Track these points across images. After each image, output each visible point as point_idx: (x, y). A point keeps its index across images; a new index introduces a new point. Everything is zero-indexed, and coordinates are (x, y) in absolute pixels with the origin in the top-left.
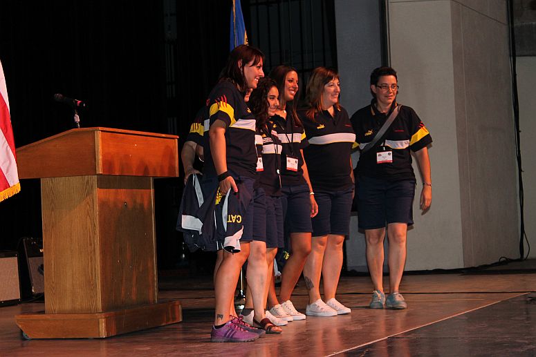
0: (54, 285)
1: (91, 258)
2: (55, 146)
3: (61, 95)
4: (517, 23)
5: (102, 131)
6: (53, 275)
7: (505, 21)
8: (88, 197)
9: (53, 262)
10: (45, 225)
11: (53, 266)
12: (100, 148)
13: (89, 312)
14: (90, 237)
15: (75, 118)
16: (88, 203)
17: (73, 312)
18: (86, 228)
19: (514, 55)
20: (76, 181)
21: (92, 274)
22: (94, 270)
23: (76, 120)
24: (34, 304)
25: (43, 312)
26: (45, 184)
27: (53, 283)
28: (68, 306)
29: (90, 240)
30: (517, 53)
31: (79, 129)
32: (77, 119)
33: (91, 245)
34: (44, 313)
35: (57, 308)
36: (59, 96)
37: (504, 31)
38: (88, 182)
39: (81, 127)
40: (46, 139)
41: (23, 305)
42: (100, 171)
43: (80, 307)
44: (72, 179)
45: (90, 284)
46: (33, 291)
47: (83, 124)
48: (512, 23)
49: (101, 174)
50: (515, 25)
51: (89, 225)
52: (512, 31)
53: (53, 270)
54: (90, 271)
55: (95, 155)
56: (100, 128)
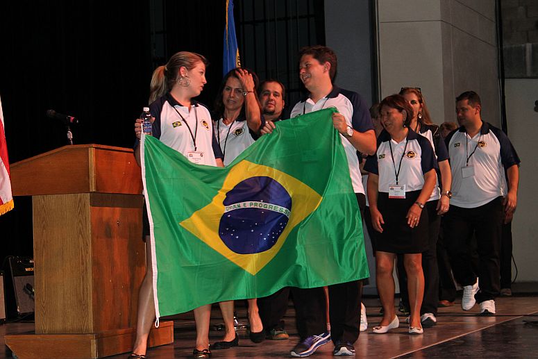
0: (44, 305)
1: (83, 277)
2: (48, 163)
3: (54, 112)
4: (506, 45)
5: (96, 148)
6: (44, 295)
7: (494, 43)
8: (81, 215)
9: (44, 281)
10: (36, 243)
11: (44, 286)
12: (93, 164)
13: (80, 332)
14: (82, 256)
15: (68, 134)
16: (80, 221)
17: (64, 332)
18: (79, 247)
19: (502, 77)
20: (68, 199)
21: (83, 294)
22: (85, 290)
23: (69, 137)
24: (19, 324)
25: (33, 332)
26: (37, 202)
27: (44, 302)
28: (58, 326)
29: (82, 259)
30: (506, 75)
31: (71, 146)
32: (70, 135)
33: (83, 264)
34: (34, 334)
35: (47, 328)
36: (51, 112)
37: (493, 53)
38: (80, 200)
39: (74, 144)
40: (39, 156)
41: (8, 324)
42: (93, 189)
43: (70, 327)
44: (64, 196)
45: (82, 303)
46: (18, 310)
47: (76, 141)
48: (501, 46)
49: (94, 192)
50: (504, 47)
51: (81, 244)
52: (501, 52)
53: (44, 289)
54: (82, 291)
55: (89, 172)
56: (94, 145)
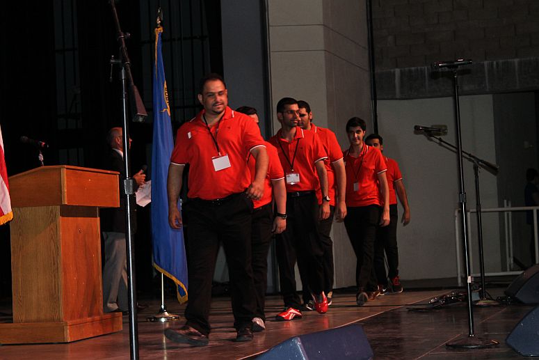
1: (55, 276)
3: (27, 138)
4: (378, 70)
5: (67, 168)
6: (20, 290)
7: (367, 68)
8: (52, 224)
9: (20, 279)
10: (14, 247)
11: (20, 283)
12: (65, 182)
13: (53, 320)
14: (53, 258)
15: (39, 157)
16: (52, 229)
17: (38, 321)
18: (50, 250)
19: (375, 98)
20: (41, 211)
25: (11, 321)
27: (20, 297)
28: (34, 316)
29: (54, 260)
30: (378, 97)
31: (43, 167)
32: (41, 158)
33: (54, 264)
35: (23, 318)
36: (25, 138)
37: (366, 77)
38: (52, 212)
39: (46, 165)
40: (17, 175)
42: (65, 202)
43: (43, 317)
44: (38, 209)
45: (53, 297)
47: (48, 162)
48: (374, 71)
49: (66, 205)
50: (376, 72)
51: (53, 247)
52: (373, 76)
53: (20, 285)
54: (53, 287)
55: (61, 188)
56: (65, 166)
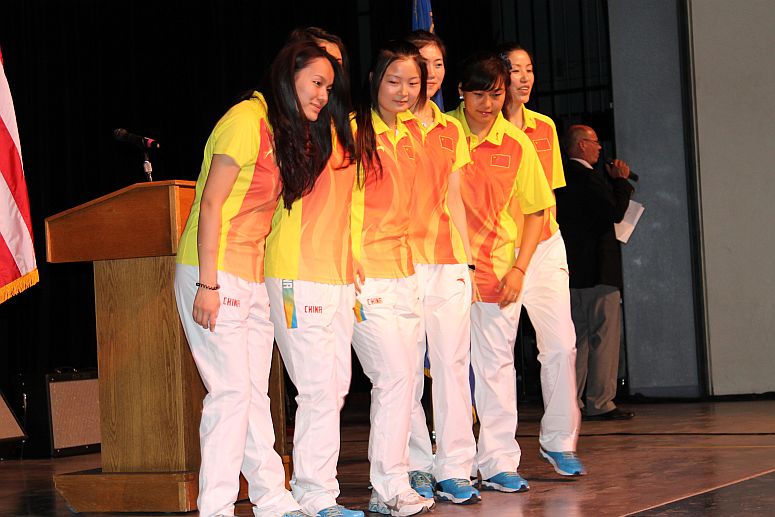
0: (114, 428)
1: (169, 386)
2: (111, 210)
3: (124, 131)
5: (181, 186)
6: (113, 412)
8: (164, 290)
9: (112, 391)
10: (101, 333)
11: (113, 399)
12: (178, 213)
13: (167, 470)
14: (167, 353)
15: (145, 166)
16: (164, 300)
17: (143, 471)
18: (162, 338)
20: (145, 265)
21: (171, 411)
22: (173, 404)
23: (147, 170)
25: (98, 471)
26: (100, 271)
27: (113, 424)
28: (135, 460)
29: (167, 358)
31: (152, 183)
32: (148, 167)
33: (168, 365)
34: (100, 473)
35: (119, 463)
36: (121, 131)
38: (163, 268)
39: (154, 180)
40: (97, 201)
43: (152, 463)
44: (139, 261)
45: (168, 426)
47: (157, 176)
51: (166, 334)
53: (113, 404)
54: (168, 407)
55: (169, 223)
56: (177, 182)
